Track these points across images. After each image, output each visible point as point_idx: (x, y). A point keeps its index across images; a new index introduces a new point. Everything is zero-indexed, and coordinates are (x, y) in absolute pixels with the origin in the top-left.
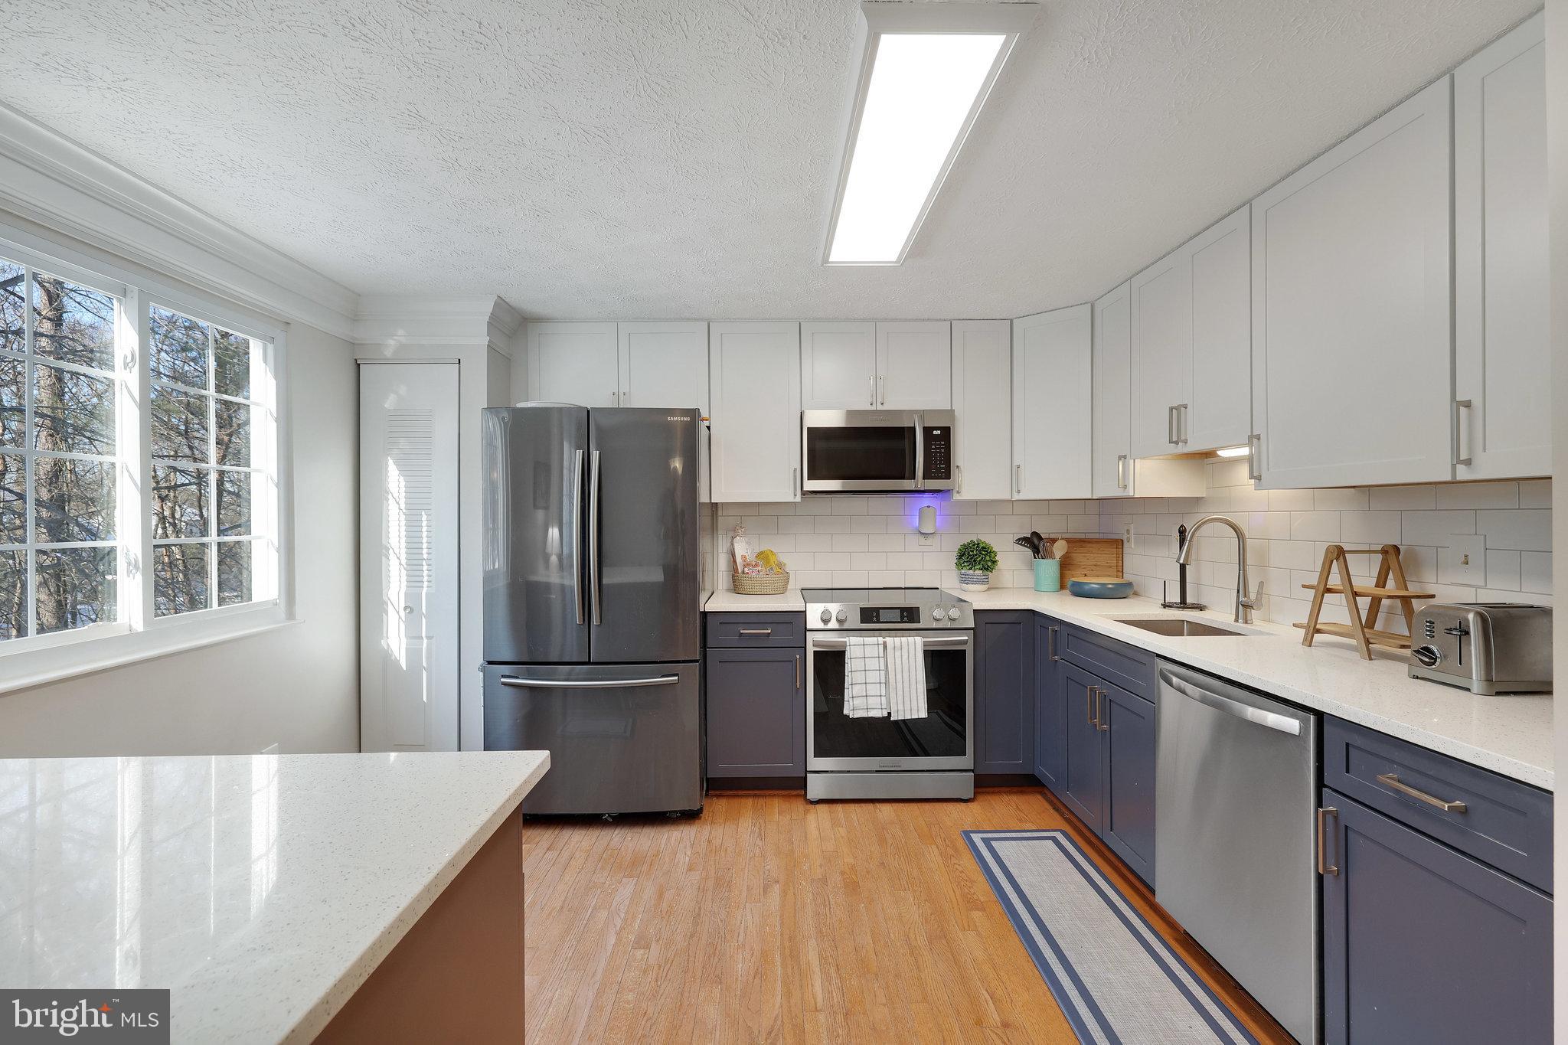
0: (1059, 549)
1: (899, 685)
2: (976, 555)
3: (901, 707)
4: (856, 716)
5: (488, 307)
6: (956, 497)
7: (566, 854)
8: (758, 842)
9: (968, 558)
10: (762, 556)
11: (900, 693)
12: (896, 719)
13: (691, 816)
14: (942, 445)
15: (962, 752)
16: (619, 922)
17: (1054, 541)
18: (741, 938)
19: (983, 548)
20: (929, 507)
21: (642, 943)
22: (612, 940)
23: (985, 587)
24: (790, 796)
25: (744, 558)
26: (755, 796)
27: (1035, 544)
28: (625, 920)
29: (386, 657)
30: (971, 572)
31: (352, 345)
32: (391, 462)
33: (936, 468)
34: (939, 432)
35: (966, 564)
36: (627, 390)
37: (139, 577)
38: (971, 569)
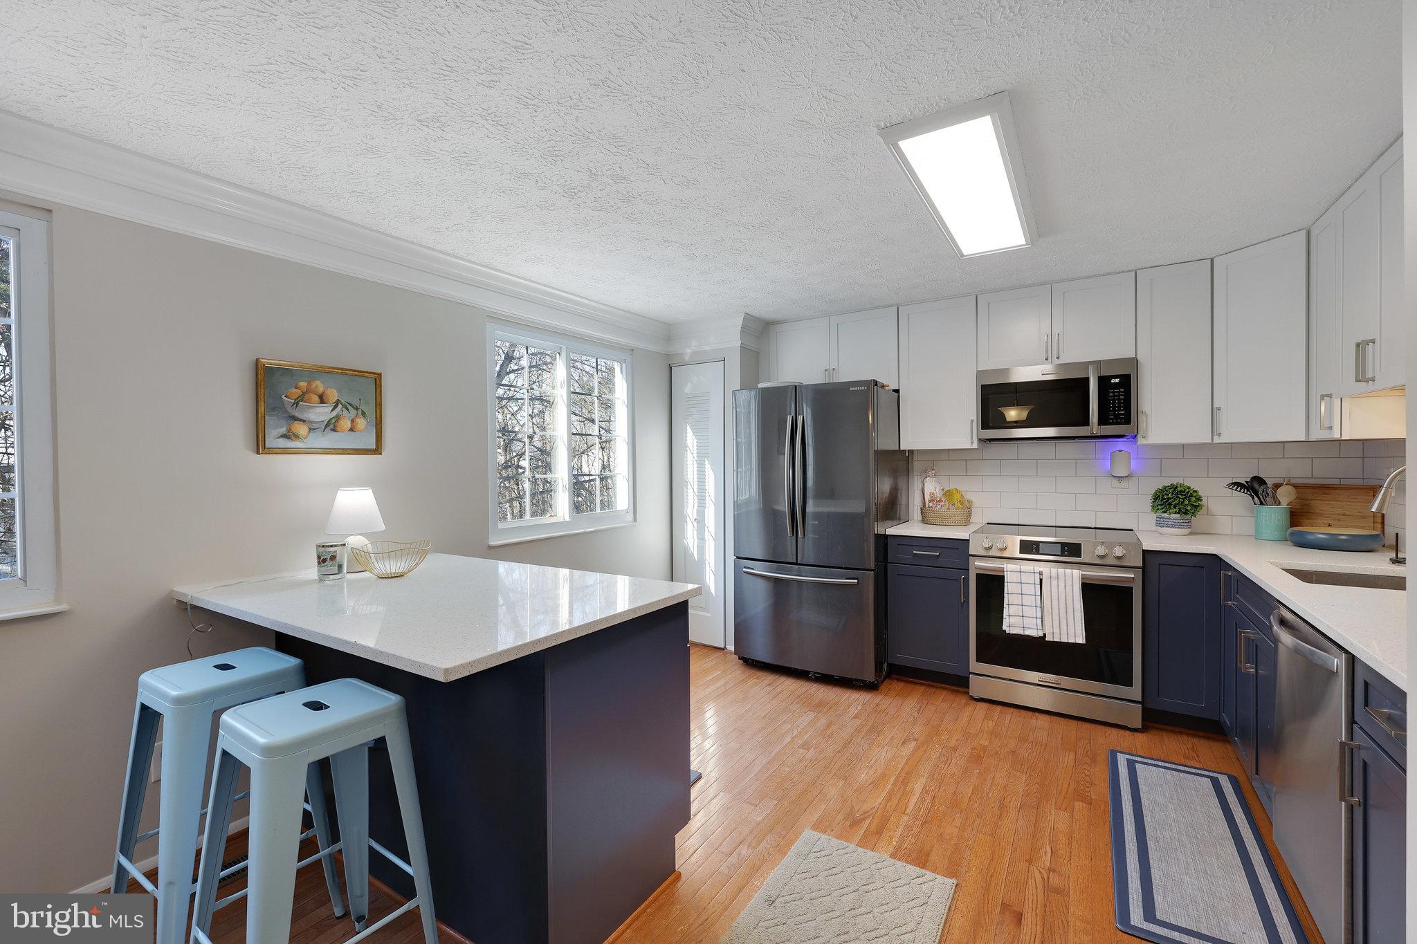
0: (1286, 496)
1: (1055, 611)
2: (1171, 499)
3: (1056, 630)
4: (1012, 632)
5: (739, 321)
6: (1141, 441)
7: (779, 689)
8: (915, 714)
9: (1161, 501)
10: (948, 494)
11: (1056, 617)
12: (1051, 640)
13: (871, 687)
14: (1122, 392)
15: (1129, 683)
16: (795, 733)
17: (1277, 486)
18: (872, 763)
19: (1181, 491)
20: (1120, 451)
21: (806, 746)
22: (788, 739)
23: (1187, 531)
24: (958, 691)
25: (932, 494)
26: (929, 685)
27: (1255, 488)
28: (800, 732)
29: (686, 550)
30: (1166, 515)
31: (668, 356)
32: (688, 428)
33: (1115, 415)
34: (1117, 380)
35: (1159, 507)
36: (836, 367)
37: (567, 492)
38: (1165, 512)
